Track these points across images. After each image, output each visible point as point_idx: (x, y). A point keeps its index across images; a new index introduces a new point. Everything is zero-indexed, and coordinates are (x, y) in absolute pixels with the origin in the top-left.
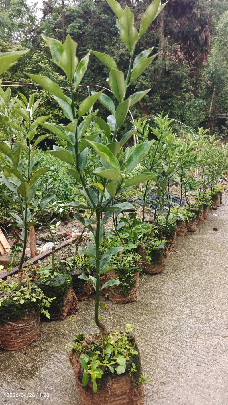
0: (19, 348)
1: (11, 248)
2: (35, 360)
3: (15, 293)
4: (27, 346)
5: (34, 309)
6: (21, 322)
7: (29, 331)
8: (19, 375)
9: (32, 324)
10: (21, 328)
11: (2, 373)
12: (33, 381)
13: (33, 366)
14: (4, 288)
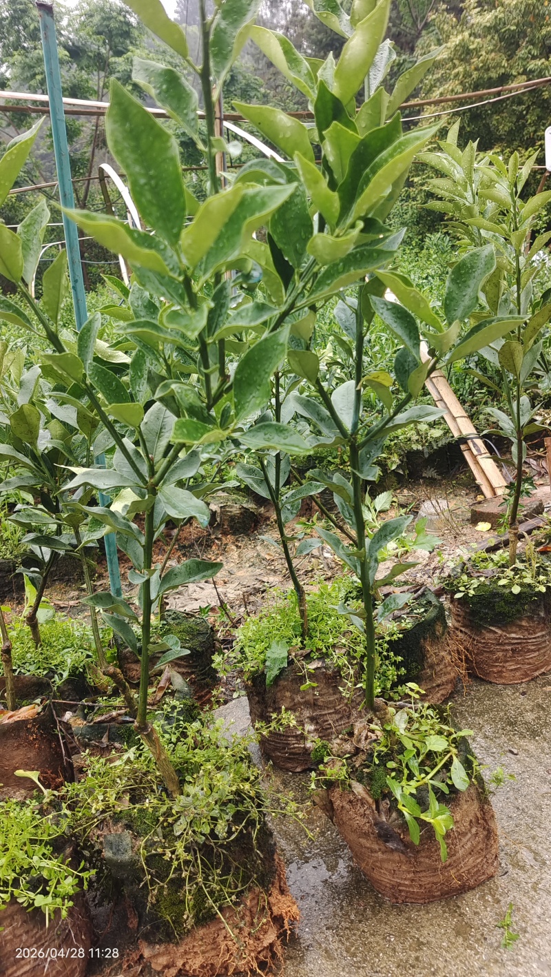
0: (511, 680)
1: (506, 487)
2: (543, 709)
3: (503, 572)
4: (529, 681)
5: (542, 607)
6: (514, 629)
7: (533, 651)
8: (508, 728)
9: (538, 637)
10: (516, 641)
11: (476, 718)
12: (536, 743)
13: (539, 718)
14: (482, 561)
